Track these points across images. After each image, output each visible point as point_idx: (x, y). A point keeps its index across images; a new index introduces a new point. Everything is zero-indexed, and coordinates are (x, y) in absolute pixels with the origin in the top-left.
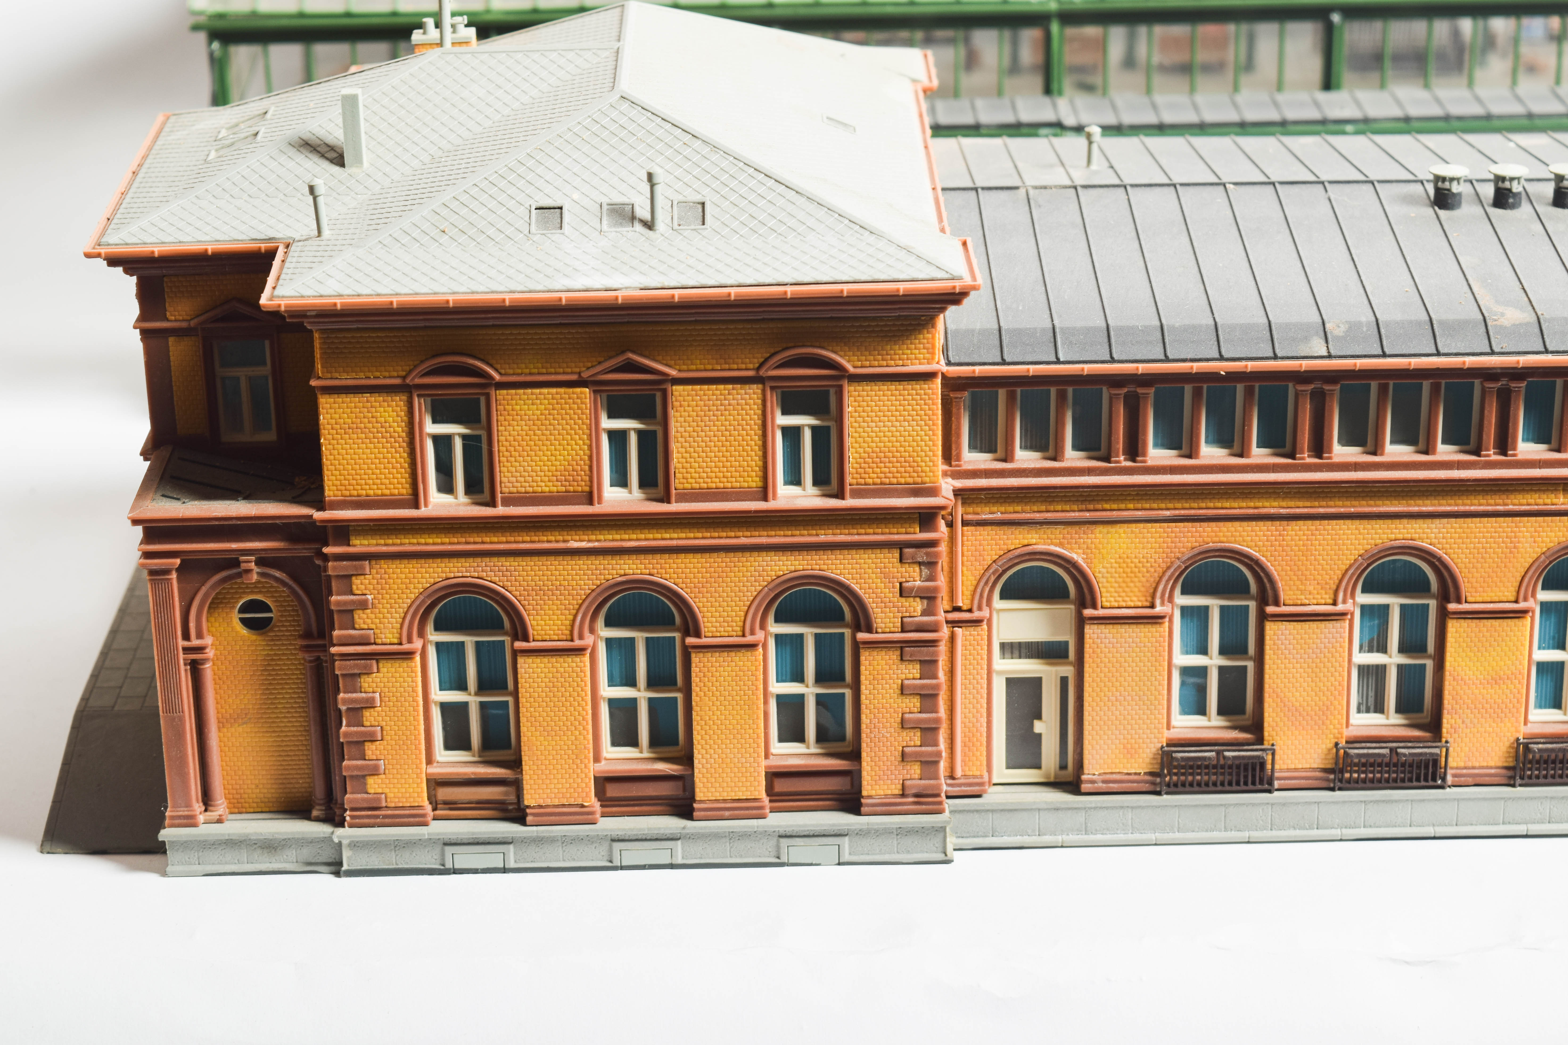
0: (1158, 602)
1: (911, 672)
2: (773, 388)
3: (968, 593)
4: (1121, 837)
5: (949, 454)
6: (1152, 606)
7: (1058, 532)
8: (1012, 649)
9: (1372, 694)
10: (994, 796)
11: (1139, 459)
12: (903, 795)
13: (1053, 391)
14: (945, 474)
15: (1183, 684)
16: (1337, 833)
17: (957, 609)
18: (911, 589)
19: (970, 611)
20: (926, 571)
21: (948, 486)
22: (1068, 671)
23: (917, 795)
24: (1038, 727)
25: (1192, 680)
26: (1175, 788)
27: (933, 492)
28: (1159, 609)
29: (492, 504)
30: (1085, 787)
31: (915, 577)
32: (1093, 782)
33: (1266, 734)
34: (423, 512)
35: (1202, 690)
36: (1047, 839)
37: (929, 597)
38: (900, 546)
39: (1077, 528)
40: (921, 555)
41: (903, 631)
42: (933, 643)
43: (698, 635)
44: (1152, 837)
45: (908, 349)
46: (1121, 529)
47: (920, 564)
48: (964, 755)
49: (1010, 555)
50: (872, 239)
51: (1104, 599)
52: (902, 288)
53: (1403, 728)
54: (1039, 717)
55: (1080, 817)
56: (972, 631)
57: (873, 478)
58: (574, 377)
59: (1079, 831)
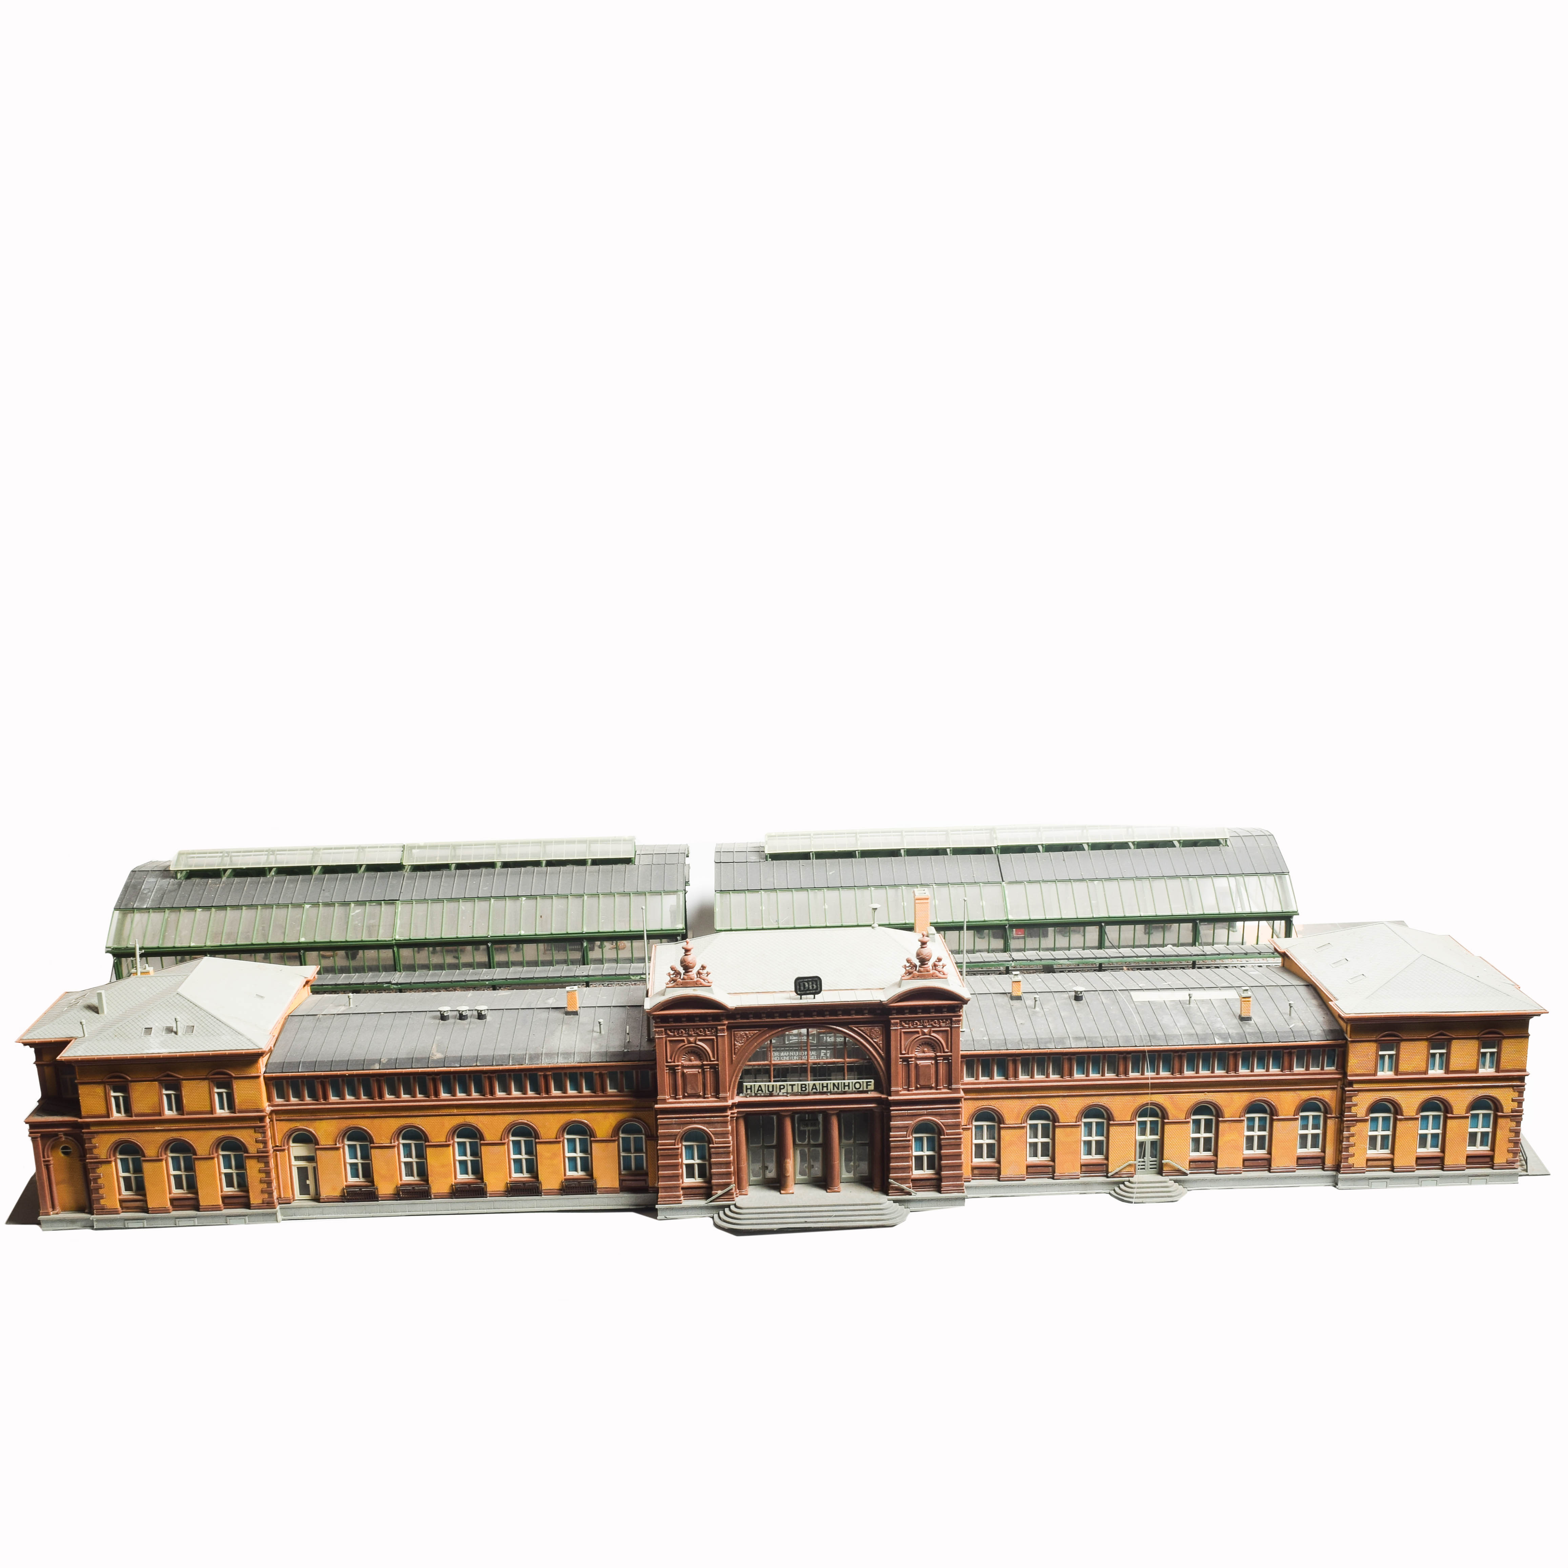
0: (337, 1143)
1: (262, 1165)
2: (212, 1081)
3: (280, 1141)
4: (334, 1216)
5: (270, 1099)
6: (336, 1145)
7: (305, 1123)
8: (297, 1158)
9: (410, 1170)
10: (294, 1204)
11: (326, 1100)
12: (263, 1203)
13: (300, 1080)
14: (269, 1106)
15: (351, 1169)
16: (400, 1214)
17: (277, 1146)
18: (259, 1140)
19: (281, 1147)
20: (263, 1135)
21: (268, 1109)
22: (314, 1165)
23: (267, 1203)
24: (308, 1182)
25: (355, 1167)
26: (349, 1201)
27: (262, 1111)
28: (338, 1145)
29: (131, 1116)
30: (321, 1200)
31: (260, 1137)
32: (324, 1199)
33: (375, 1183)
34: (111, 1119)
35: (357, 1170)
36: (311, 1217)
37: (265, 1143)
38: (254, 1127)
39: (309, 1122)
40: (261, 1130)
41: (258, 1153)
42: (267, 1157)
43: (196, 1155)
44: (343, 1215)
45: (250, 1069)
46: (324, 1122)
47: (261, 1133)
48: (284, 1191)
49: (291, 1130)
50: (240, 1037)
51: (321, 1143)
52: (244, 1052)
53: (418, 1180)
54: (308, 1179)
55: (321, 1210)
56: (281, 1153)
57: (244, 1107)
58: (152, 1079)
59: (320, 1214)
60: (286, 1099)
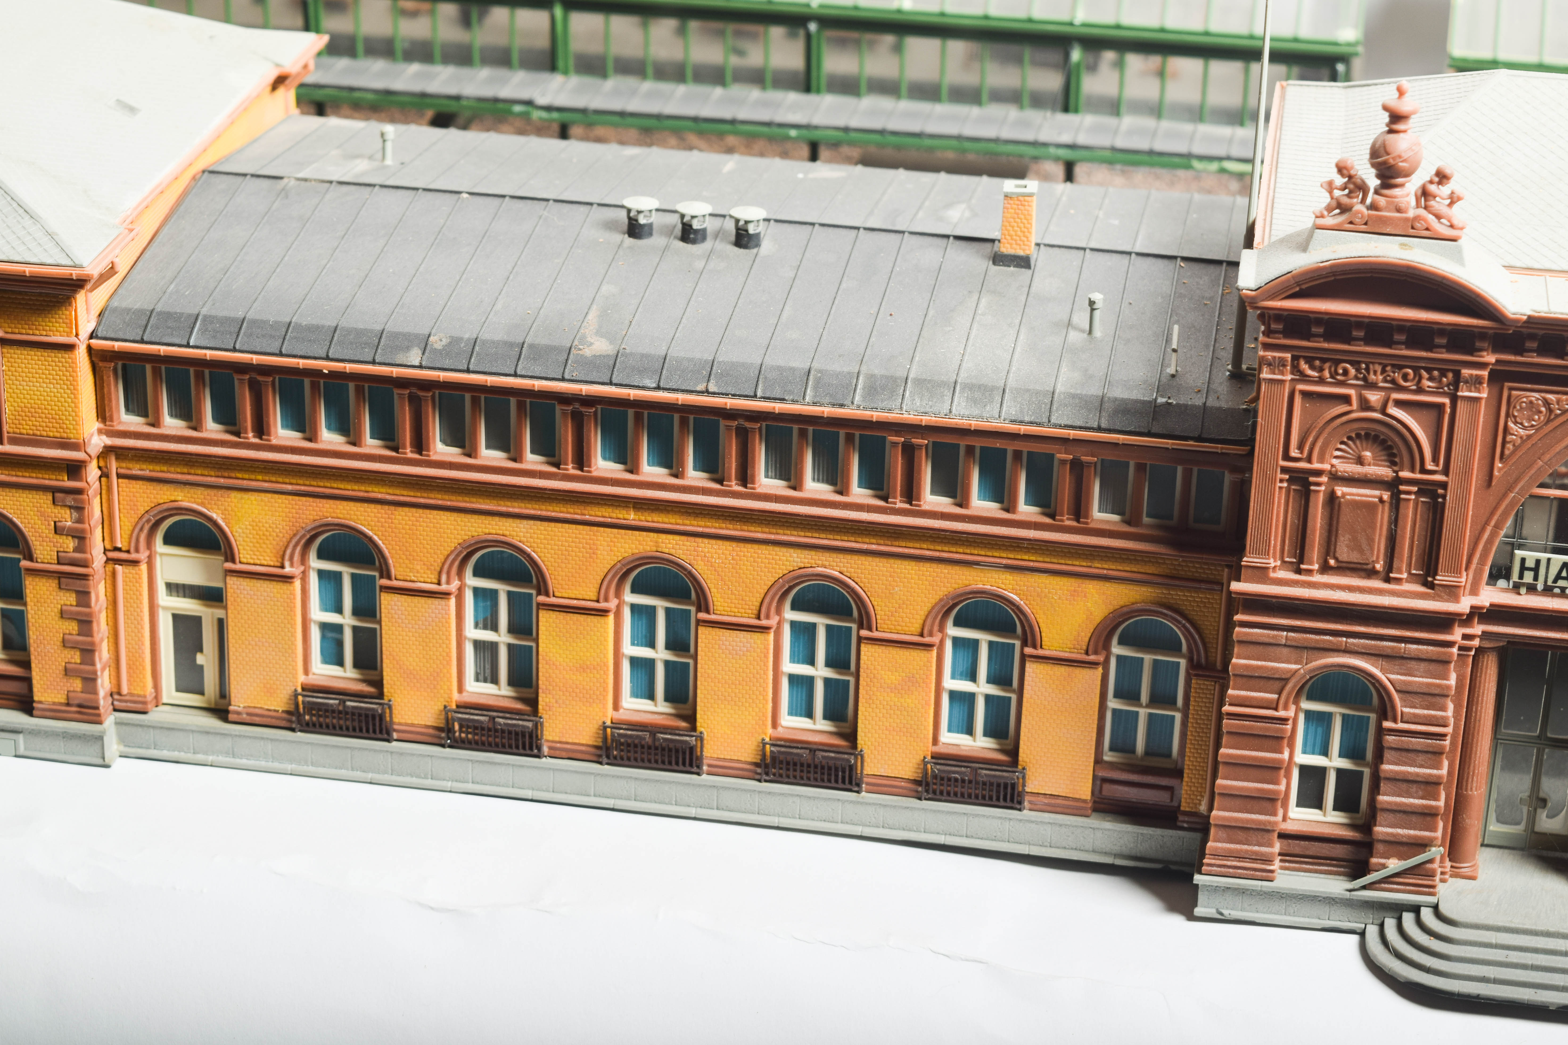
0: (287, 564)
1: (70, 599)
3: (126, 536)
4: (263, 764)
5: (103, 414)
6: (282, 567)
7: (200, 492)
8: (175, 590)
9: (488, 666)
10: (157, 715)
11: (264, 437)
12: (68, 704)
13: (192, 370)
14: (100, 431)
15: (323, 637)
16: (450, 783)
17: (119, 550)
18: (63, 528)
19: (128, 552)
20: (75, 515)
21: (97, 442)
22: (220, 613)
23: (80, 706)
24: (200, 659)
25: (330, 635)
26: (309, 727)
27: (75, 447)
28: (288, 570)
30: (231, 717)
31: (67, 518)
32: (238, 713)
33: (385, 690)
35: (339, 645)
36: (200, 757)
37: (81, 537)
38: (54, 490)
39: (212, 492)
40: (70, 500)
41: (59, 563)
42: (86, 576)
44: (289, 767)
45: (50, 322)
46: (253, 497)
47: (70, 507)
48: (130, 676)
49: (159, 508)
51: (241, 556)
53: (510, 700)
54: (200, 650)
55: (228, 743)
56: (129, 570)
57: (26, 429)
59: (227, 754)
60: (151, 419)
